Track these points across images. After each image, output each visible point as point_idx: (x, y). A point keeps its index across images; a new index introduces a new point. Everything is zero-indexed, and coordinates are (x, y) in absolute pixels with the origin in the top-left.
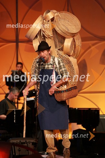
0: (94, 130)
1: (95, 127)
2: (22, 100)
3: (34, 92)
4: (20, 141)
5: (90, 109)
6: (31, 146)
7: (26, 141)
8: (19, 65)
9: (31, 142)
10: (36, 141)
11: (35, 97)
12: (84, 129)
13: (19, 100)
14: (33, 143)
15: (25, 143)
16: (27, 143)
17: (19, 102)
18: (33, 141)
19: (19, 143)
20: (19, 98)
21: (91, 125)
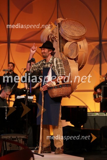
0: (82, 126)
1: (83, 124)
2: (13, 97)
3: (25, 91)
4: (11, 137)
5: (78, 107)
6: (21, 141)
7: (17, 137)
8: (11, 65)
9: (22, 138)
10: (26, 137)
11: (25, 95)
12: (73, 126)
13: (11, 98)
14: (23, 139)
15: (15, 139)
16: (18, 139)
17: (10, 99)
18: (23, 137)
19: (10, 139)
20: (10, 96)
21: (79, 122)
